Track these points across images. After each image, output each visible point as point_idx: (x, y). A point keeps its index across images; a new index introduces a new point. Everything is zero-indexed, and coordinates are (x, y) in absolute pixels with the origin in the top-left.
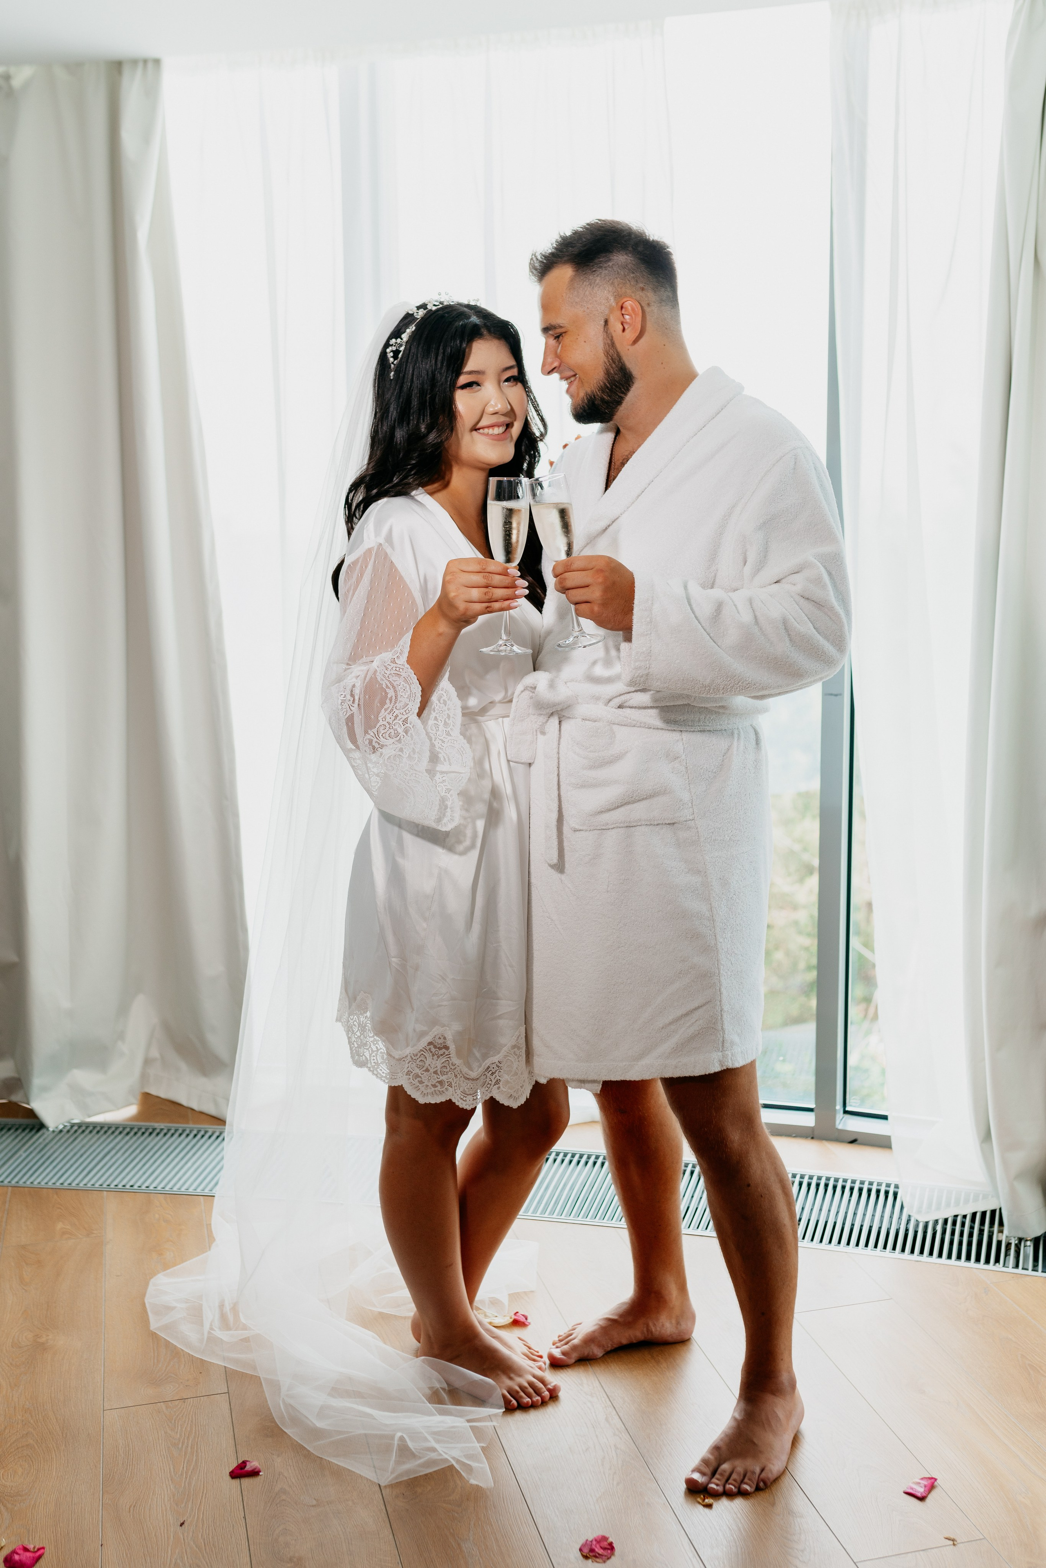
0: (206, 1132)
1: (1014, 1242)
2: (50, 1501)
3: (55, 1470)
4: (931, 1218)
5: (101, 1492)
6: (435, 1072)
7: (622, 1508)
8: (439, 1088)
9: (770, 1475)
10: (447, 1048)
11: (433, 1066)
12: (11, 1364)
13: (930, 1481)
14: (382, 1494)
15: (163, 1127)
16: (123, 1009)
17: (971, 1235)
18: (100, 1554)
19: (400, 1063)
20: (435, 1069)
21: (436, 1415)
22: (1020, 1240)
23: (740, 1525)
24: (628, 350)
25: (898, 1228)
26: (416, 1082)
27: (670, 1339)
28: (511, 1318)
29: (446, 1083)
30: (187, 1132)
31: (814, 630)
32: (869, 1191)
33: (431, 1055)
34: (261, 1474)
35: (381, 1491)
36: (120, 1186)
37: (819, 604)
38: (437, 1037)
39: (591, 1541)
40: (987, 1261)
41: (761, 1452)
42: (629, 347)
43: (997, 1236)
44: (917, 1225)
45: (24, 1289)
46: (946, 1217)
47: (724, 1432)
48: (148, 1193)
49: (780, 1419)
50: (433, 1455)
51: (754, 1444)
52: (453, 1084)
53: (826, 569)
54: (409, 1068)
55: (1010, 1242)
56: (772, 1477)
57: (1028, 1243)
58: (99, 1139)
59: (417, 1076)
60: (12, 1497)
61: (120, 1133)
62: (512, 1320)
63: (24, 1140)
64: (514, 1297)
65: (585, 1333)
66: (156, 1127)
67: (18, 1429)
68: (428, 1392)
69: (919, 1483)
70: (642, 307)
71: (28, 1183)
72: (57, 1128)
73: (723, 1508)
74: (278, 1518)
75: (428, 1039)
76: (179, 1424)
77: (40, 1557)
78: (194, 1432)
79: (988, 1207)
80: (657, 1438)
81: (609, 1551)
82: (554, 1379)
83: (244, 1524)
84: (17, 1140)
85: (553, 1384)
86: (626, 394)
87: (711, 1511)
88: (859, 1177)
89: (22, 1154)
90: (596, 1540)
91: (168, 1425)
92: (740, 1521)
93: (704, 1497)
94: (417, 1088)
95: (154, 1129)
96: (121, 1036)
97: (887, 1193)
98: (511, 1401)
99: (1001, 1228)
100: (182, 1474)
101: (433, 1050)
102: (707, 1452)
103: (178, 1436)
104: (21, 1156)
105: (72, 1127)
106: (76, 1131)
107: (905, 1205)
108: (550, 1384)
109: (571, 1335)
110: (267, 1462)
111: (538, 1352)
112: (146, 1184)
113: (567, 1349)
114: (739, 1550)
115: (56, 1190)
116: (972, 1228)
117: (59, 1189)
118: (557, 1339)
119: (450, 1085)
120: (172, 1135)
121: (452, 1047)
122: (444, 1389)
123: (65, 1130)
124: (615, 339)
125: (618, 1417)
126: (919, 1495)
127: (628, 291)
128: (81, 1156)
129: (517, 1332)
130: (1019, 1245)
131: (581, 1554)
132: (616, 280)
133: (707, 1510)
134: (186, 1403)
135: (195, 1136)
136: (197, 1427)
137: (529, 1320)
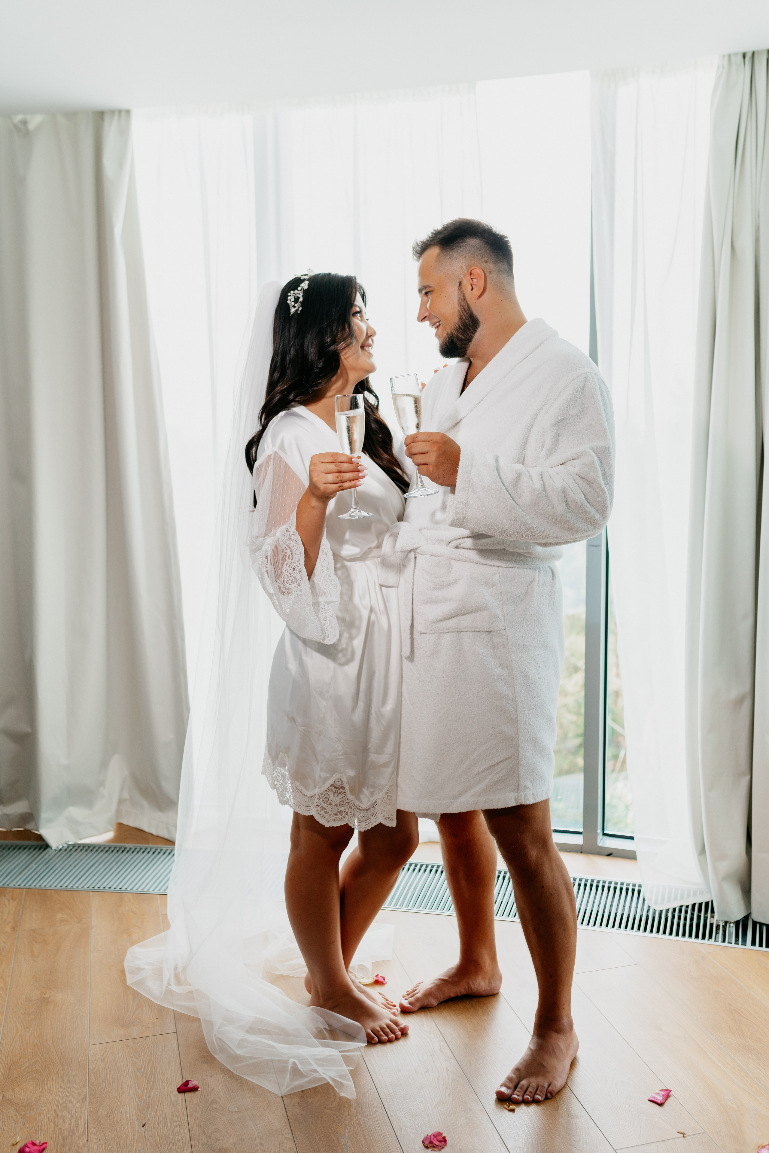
0: (161, 850)
1: (722, 924)
2: (51, 1110)
3: (54, 1088)
4: (664, 908)
5: (87, 1103)
6: (336, 805)
7: (452, 1112)
8: (339, 816)
9: (555, 1089)
10: (343, 788)
11: (334, 801)
12: (25, 1013)
13: (666, 1092)
14: (284, 1103)
15: (131, 847)
16: (104, 765)
17: (692, 919)
18: (86, 1147)
19: (311, 800)
20: (336, 803)
21: (320, 1047)
22: (726, 923)
23: (534, 1124)
24: (475, 303)
25: (641, 914)
26: (323, 812)
27: (484, 994)
28: (374, 979)
29: (344, 812)
30: (148, 850)
31: (585, 500)
32: (621, 889)
33: (332, 793)
34: (199, 1089)
35: (283, 1102)
36: (101, 888)
37: (589, 482)
38: (337, 781)
39: (431, 1136)
40: (704, 938)
41: (548, 1072)
42: (477, 301)
43: (710, 920)
44: (654, 913)
45: (34, 960)
46: (675, 907)
47: (522, 1058)
48: (121, 893)
49: (562, 1050)
50: (316, 1075)
51: (543, 1066)
52: (349, 813)
53: (598, 456)
54: (318, 803)
55: (719, 924)
56: (556, 1089)
57: (732, 925)
58: (87, 855)
59: (323, 808)
60: (24, 1107)
61: (102, 851)
62: (374, 980)
63: (35, 856)
64: (376, 964)
65: (425, 989)
66: (126, 847)
67: (29, 1059)
68: (315, 1031)
69: (659, 1094)
70: (485, 274)
71: (38, 886)
72: (58, 847)
73: (522, 1112)
74: (211, 1121)
75: (330, 782)
76: (142, 1055)
77: (43, 1149)
78: (152, 1060)
79: (704, 900)
80: (476, 1063)
81: (443, 1143)
82: (404, 1021)
83: (187, 1125)
84: (30, 856)
85: (404, 1025)
86: (474, 334)
87: (514, 1114)
88: (614, 880)
89: (33, 866)
90: (434, 1135)
91: (134, 1055)
92: (534, 1121)
93: (509, 1104)
94: (323, 817)
95: (125, 848)
96: (102, 783)
97: (633, 890)
98: (374, 1038)
99: (713, 915)
100: (144, 1090)
101: (334, 790)
102: (511, 1072)
103: (141, 1063)
104: (32, 867)
105: (68, 846)
106: (71, 850)
107: (646, 899)
108: (402, 1024)
109: (415, 990)
110: (203, 1081)
111: (392, 1003)
112: (120, 886)
113: (413, 1000)
114: (534, 1141)
115: (57, 891)
116: (692, 914)
117: (59, 890)
118: (406, 993)
119: (347, 814)
120: (138, 852)
121: (347, 788)
122: (326, 1029)
123: (64, 849)
124: (466, 295)
125: (448, 1048)
126: (659, 1102)
127: (476, 262)
128: (75, 867)
129: (378, 989)
130: (725, 926)
131: (424, 1145)
132: (468, 255)
133: (511, 1113)
134: (147, 1040)
135: (154, 853)
136: (154, 1056)
137: (386, 980)
